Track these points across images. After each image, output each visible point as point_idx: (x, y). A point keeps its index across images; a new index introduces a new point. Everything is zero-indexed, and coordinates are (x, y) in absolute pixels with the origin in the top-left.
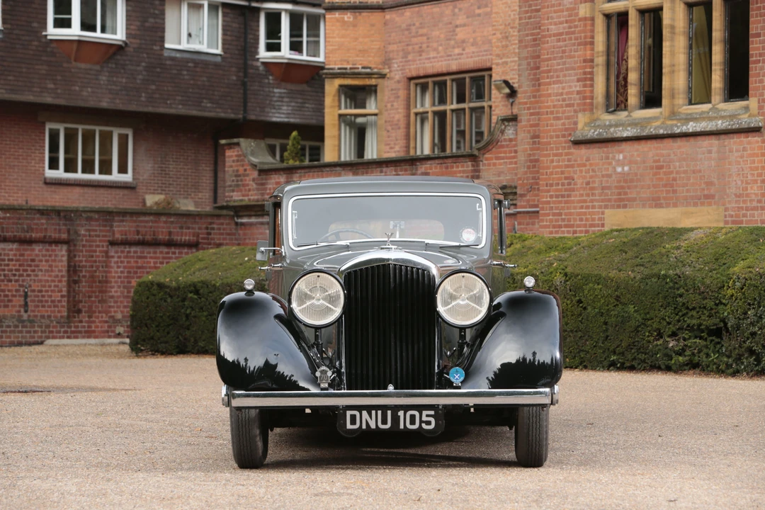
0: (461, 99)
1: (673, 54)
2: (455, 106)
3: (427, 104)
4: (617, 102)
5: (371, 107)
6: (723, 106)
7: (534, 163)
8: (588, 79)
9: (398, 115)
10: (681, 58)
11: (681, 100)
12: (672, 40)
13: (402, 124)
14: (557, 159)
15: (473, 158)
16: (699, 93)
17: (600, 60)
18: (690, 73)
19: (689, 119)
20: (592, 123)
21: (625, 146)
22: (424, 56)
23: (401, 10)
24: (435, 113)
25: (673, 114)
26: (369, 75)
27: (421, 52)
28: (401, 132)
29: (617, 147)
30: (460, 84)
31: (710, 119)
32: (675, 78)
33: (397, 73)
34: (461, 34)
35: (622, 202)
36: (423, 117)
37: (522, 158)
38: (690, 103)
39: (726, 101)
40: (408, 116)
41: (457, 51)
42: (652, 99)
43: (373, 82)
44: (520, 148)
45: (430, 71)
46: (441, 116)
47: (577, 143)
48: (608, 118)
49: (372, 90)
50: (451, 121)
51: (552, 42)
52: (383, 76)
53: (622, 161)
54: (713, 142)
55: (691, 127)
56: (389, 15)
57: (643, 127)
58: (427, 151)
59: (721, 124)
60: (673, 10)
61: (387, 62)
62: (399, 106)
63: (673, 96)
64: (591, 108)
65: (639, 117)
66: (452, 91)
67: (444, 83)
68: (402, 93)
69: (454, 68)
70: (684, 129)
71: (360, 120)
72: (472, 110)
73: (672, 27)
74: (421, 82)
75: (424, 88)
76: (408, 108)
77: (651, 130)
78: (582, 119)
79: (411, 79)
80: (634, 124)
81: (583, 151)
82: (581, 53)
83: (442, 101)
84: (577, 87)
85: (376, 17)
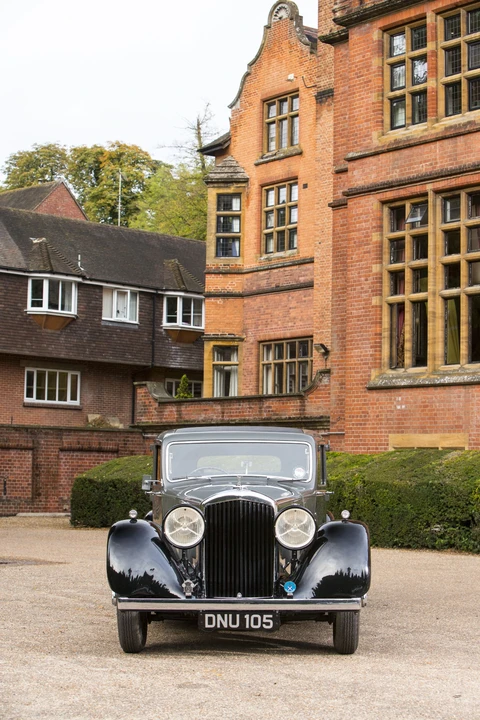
0: (293, 355)
1: (434, 331)
2: (288, 360)
3: (271, 359)
4: (397, 362)
5: (234, 360)
6: (467, 366)
7: (341, 402)
8: (378, 346)
9: (252, 366)
10: (440, 334)
11: (440, 361)
12: (434, 321)
13: (254, 371)
14: (357, 400)
15: (300, 397)
16: (452, 357)
17: (386, 334)
18: (446, 344)
19: (445, 374)
20: (380, 376)
21: (402, 392)
22: (269, 327)
23: (254, 298)
24: (276, 364)
25: (435, 371)
26: (233, 339)
27: (267, 324)
28: (254, 376)
29: (397, 392)
30: (292, 345)
31: (460, 375)
32: (436, 347)
33: (251, 338)
34: (293, 314)
35: (400, 430)
36: (268, 367)
37: (333, 398)
38: (446, 364)
39: (469, 363)
40: (258, 366)
41: (290, 324)
42: (420, 360)
43: (236, 343)
44: (332, 391)
45: (273, 337)
46: (280, 366)
47: (371, 389)
48: (391, 373)
49: (235, 349)
50: (286, 371)
51: (354, 321)
52: (242, 340)
53: (400, 402)
54: (462, 390)
55: (447, 380)
56: (246, 301)
57: (414, 380)
58: (270, 392)
59: (466, 378)
60: (434, 301)
61: (245, 331)
62: (253, 359)
63: (434, 359)
64: (380, 366)
65: (411, 372)
66: (286, 350)
67: (282, 344)
68: (254, 351)
69: (288, 335)
70: (442, 381)
71: (226, 368)
72: (300, 362)
73: (434, 313)
74: (266, 344)
75: (269, 348)
76: (258, 361)
77: (420, 381)
78: (374, 373)
79: (260, 342)
80: (409, 377)
81: (375, 395)
82: (374, 329)
83: (281, 356)
84: (371, 351)
85: (238, 302)
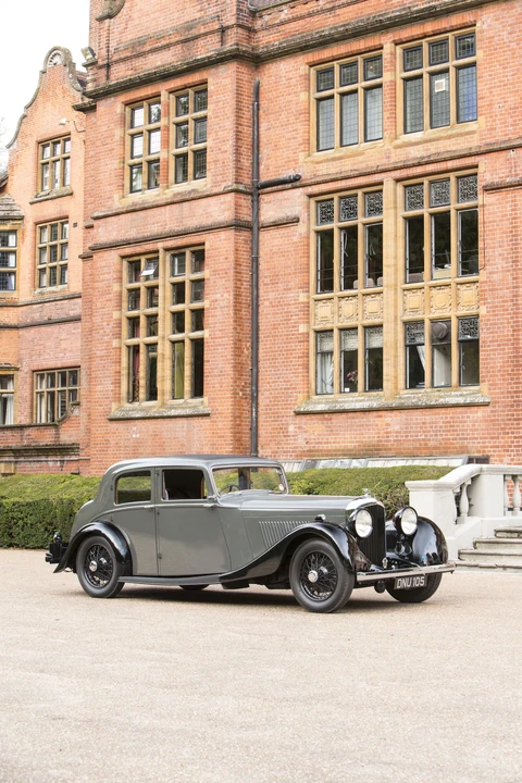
0: (64, 384)
1: (163, 370)
2: (60, 389)
3: (44, 387)
4: (133, 396)
5: (10, 388)
6: (190, 401)
7: (88, 431)
8: (118, 383)
9: (27, 394)
10: (168, 373)
11: (168, 396)
12: (163, 362)
13: (29, 399)
14: (102, 429)
15: (56, 426)
16: (177, 394)
17: (124, 372)
18: (173, 381)
19: (172, 407)
20: (119, 409)
21: (137, 422)
22: (42, 357)
23: (28, 330)
24: (48, 392)
25: (163, 404)
26: (9, 369)
27: (40, 355)
28: (28, 404)
29: (132, 423)
30: (63, 375)
31: (183, 408)
32: (164, 383)
33: (26, 369)
34: (64, 345)
35: (136, 455)
36: (41, 394)
37: (82, 427)
38: (174, 398)
39: (192, 398)
40: (32, 394)
41: (61, 355)
42: (152, 394)
43: (11, 373)
44: (81, 422)
45: (45, 367)
46: (52, 394)
47: (111, 420)
48: (128, 406)
49: (11, 377)
50: (58, 398)
51: (98, 361)
52: (17, 369)
53: (136, 431)
54: (184, 421)
55: (173, 413)
56: (21, 332)
57: (147, 412)
58: (43, 421)
59: (188, 412)
60: (163, 345)
61: (20, 360)
62: (27, 387)
63: (163, 394)
64: (119, 399)
65: (144, 406)
66: (58, 378)
67: (54, 374)
68: (29, 380)
69: (59, 365)
70: (169, 414)
71: (4, 395)
72: (70, 391)
73: (163, 355)
74: (40, 373)
75: (42, 377)
76: (32, 389)
77: (151, 414)
78: (114, 406)
79: (34, 371)
80: (142, 410)
81: (115, 425)
82: (114, 368)
83: (53, 385)
84: (111, 387)
85: (14, 332)
